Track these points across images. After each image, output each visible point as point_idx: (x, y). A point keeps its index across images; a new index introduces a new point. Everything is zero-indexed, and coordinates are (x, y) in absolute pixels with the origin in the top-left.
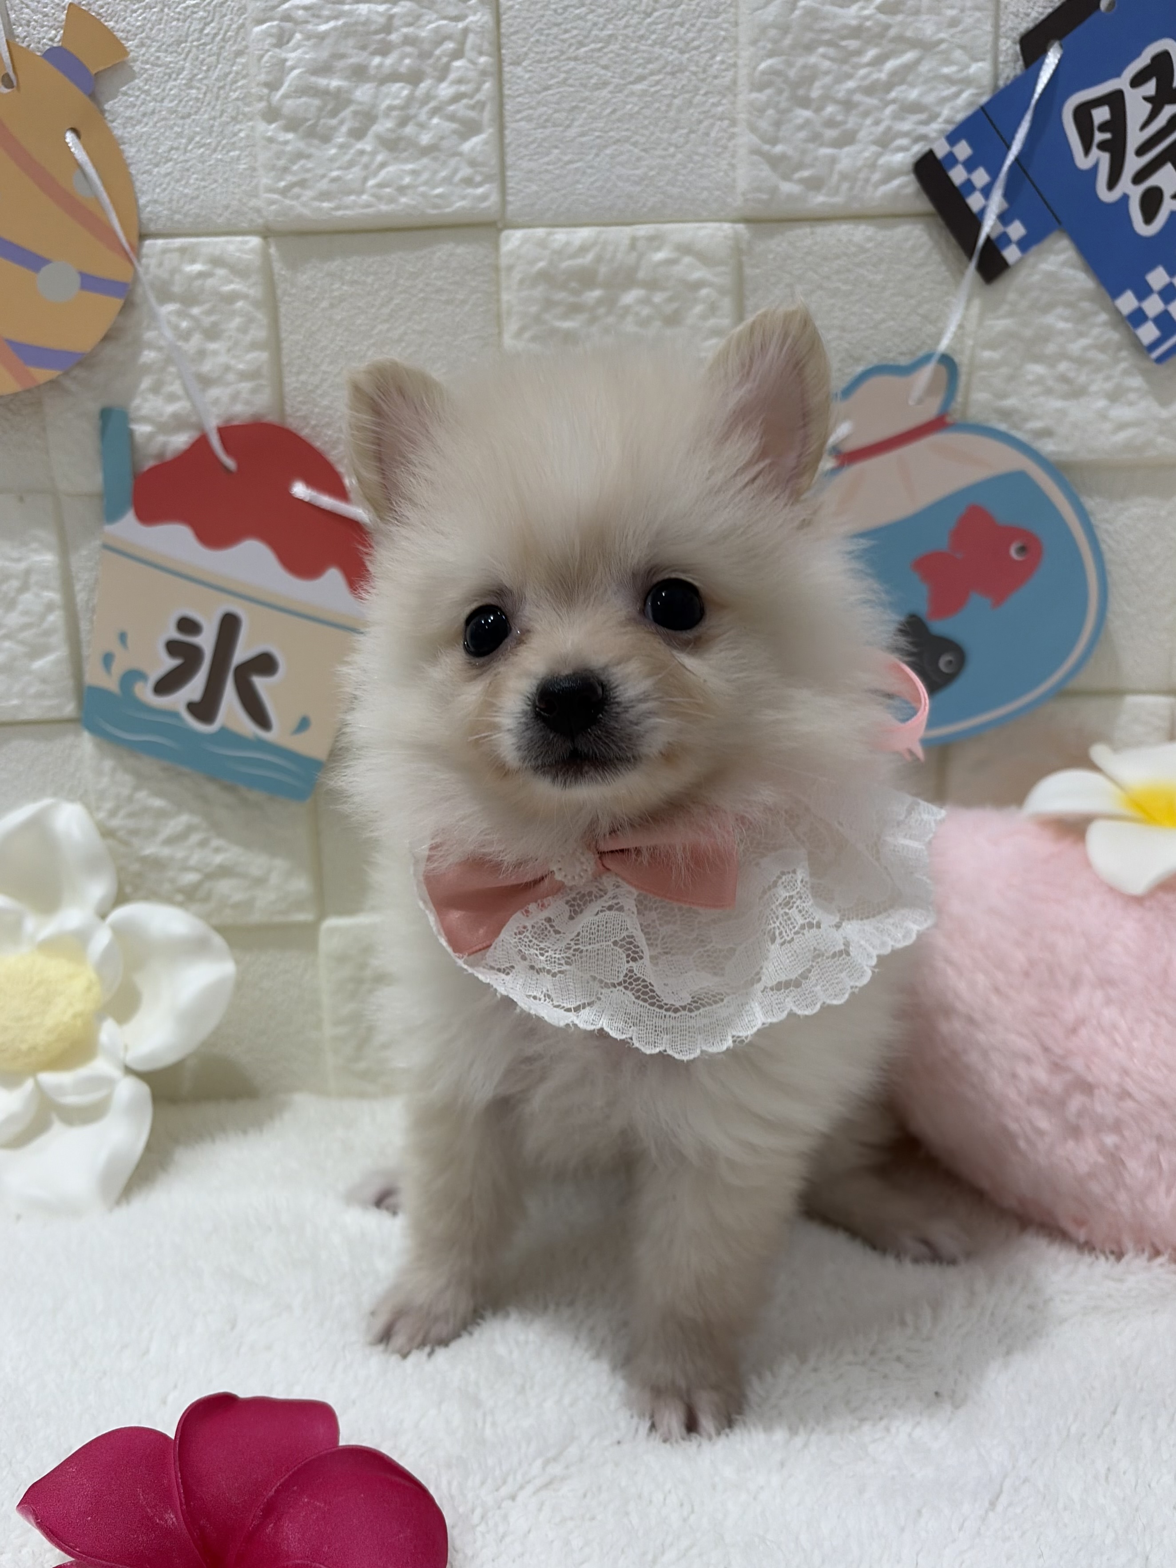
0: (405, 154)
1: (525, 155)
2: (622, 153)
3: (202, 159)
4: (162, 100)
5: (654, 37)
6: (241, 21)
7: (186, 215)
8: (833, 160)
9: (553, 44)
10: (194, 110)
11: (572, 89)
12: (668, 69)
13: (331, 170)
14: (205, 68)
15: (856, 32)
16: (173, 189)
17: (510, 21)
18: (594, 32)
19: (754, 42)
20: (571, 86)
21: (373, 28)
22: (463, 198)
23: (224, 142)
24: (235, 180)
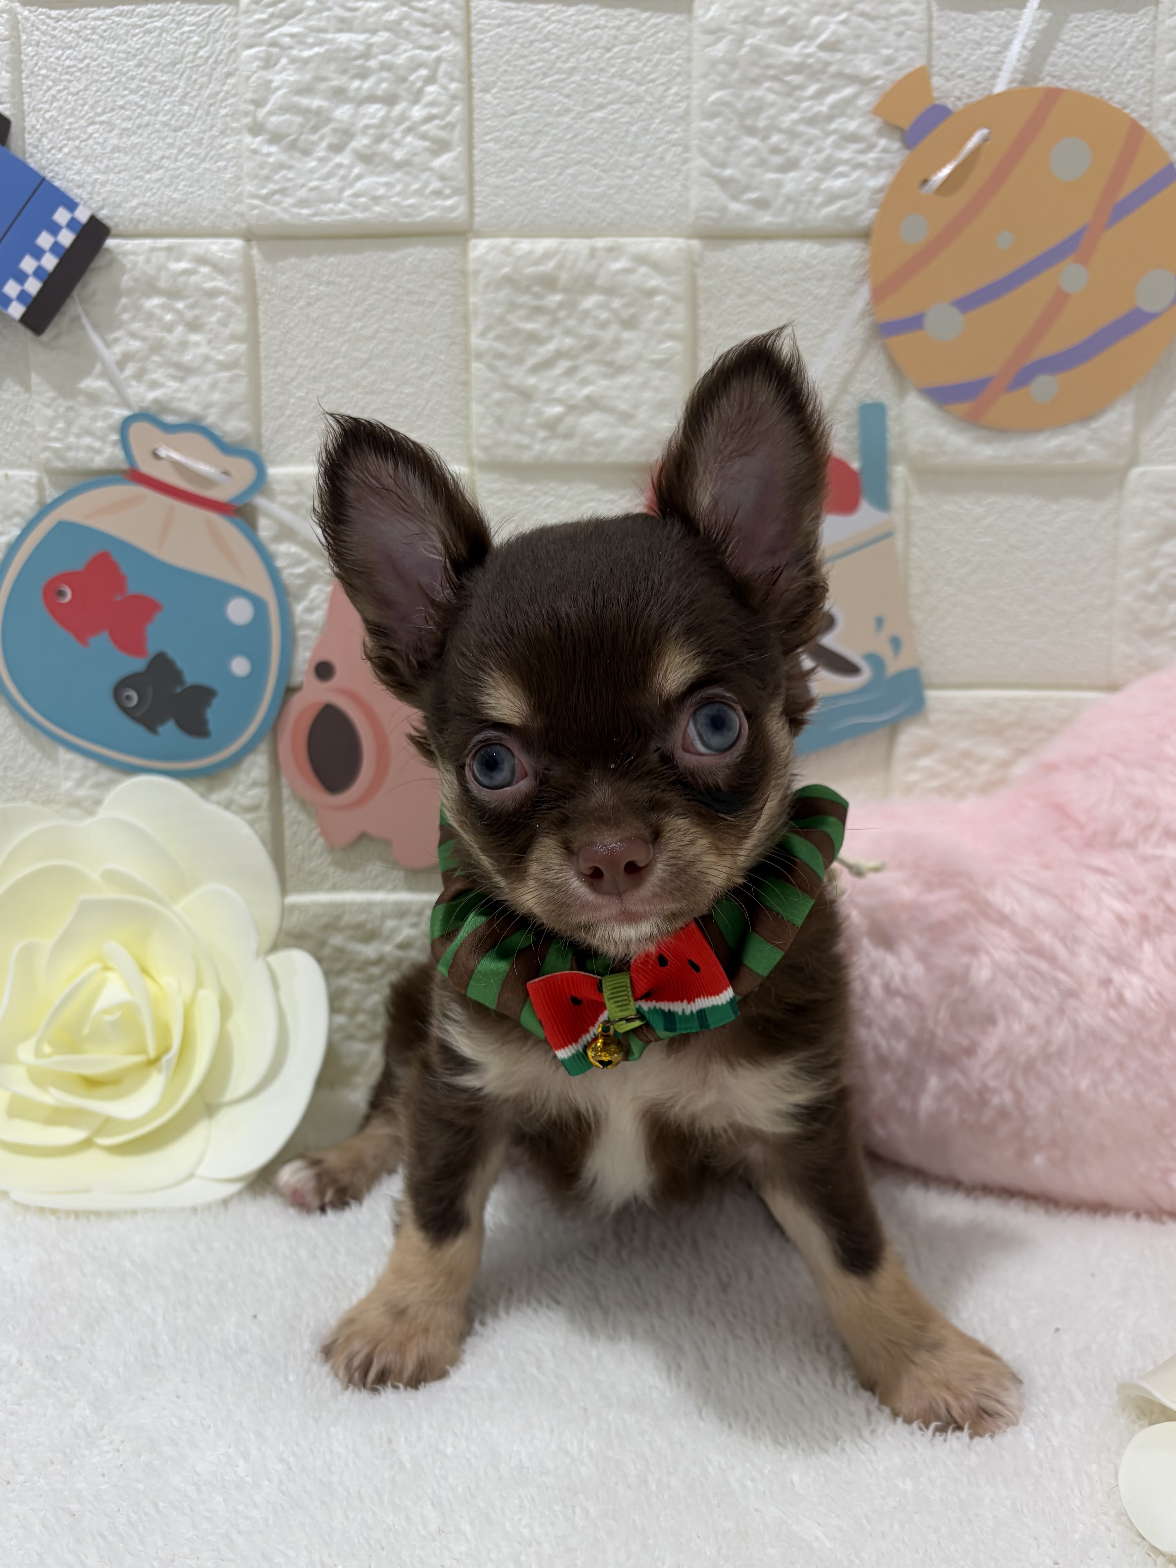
0: (380, 169)
1: (493, 173)
2: (582, 174)
3: (191, 168)
4: (157, 114)
5: (613, 70)
6: (232, 46)
7: (174, 217)
8: (779, 185)
9: (519, 74)
10: (186, 123)
11: (536, 115)
12: (626, 99)
13: (311, 180)
14: (197, 87)
15: (799, 68)
16: (163, 194)
17: (479, 53)
18: (559, 65)
19: (705, 76)
20: (536, 112)
21: (353, 54)
22: (433, 208)
23: (212, 153)
24: (223, 187)
